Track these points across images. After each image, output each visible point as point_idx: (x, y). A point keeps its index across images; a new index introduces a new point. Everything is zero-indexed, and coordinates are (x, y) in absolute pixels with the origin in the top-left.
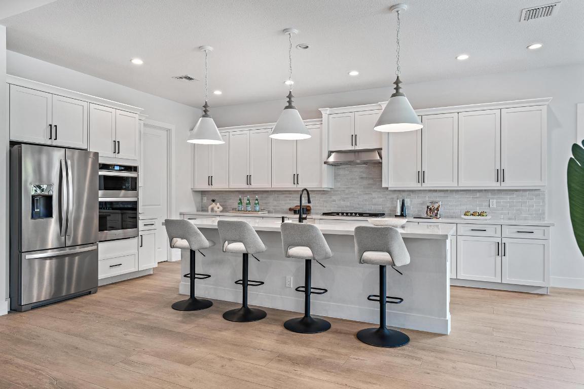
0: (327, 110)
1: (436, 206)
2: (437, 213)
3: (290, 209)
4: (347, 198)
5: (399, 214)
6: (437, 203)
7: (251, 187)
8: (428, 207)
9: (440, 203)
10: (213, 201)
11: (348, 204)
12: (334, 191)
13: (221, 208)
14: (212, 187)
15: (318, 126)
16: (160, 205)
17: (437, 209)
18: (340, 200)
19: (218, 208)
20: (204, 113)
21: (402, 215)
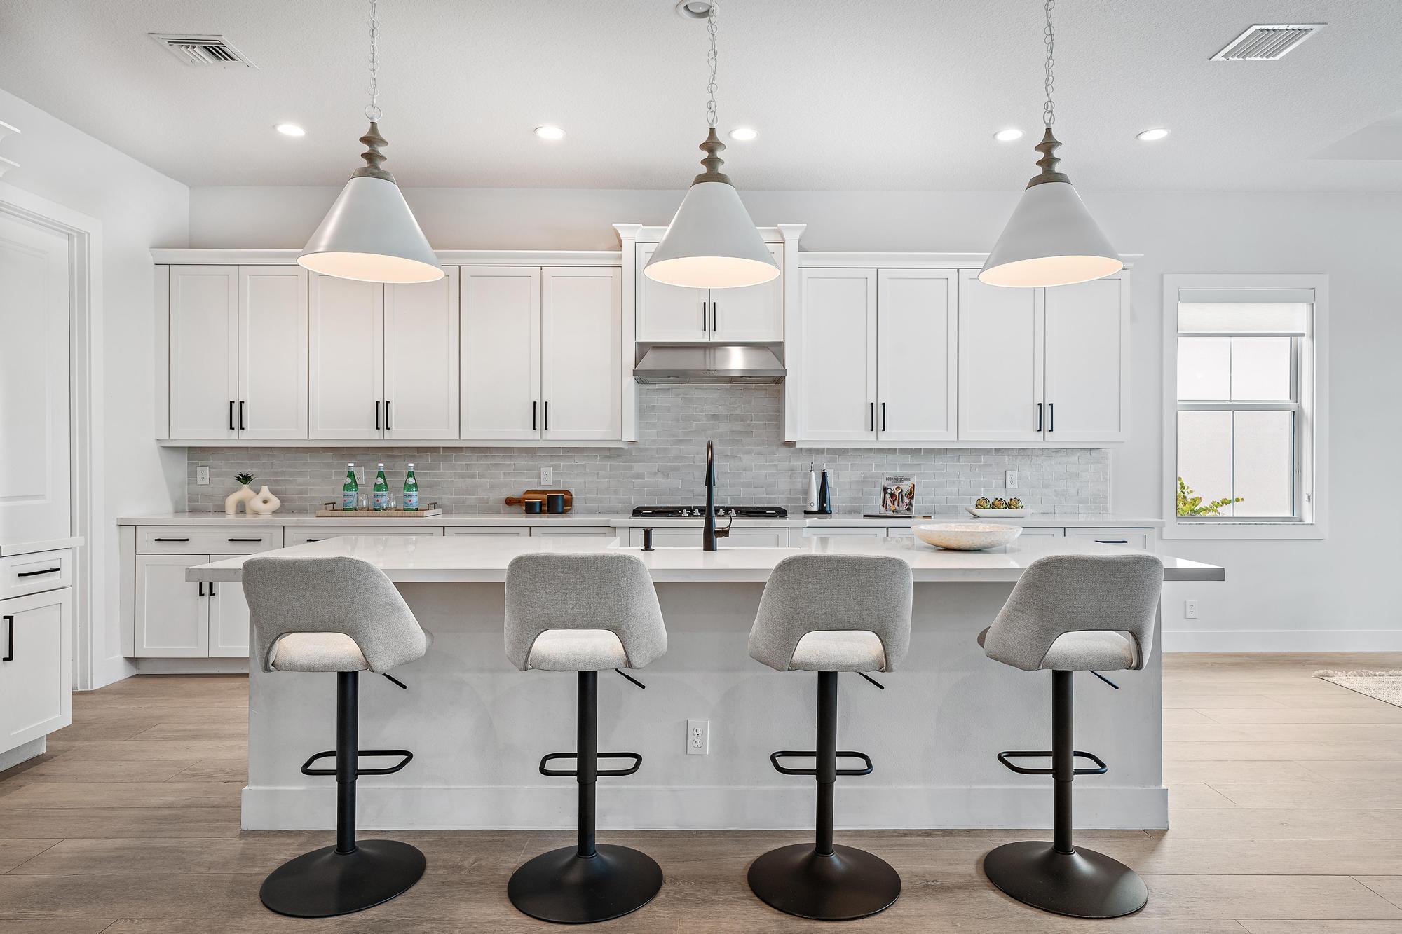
0: (638, 227)
1: (906, 487)
2: (910, 504)
3: (510, 502)
4: (676, 469)
5: (815, 508)
6: (908, 479)
7: (388, 435)
8: (885, 489)
9: (914, 480)
10: (245, 479)
11: (678, 484)
12: (641, 450)
13: (275, 502)
14: (244, 435)
15: (609, 271)
16: (43, 496)
17: (910, 495)
18: (655, 474)
19: (265, 502)
20: (364, 163)
21: (823, 511)
